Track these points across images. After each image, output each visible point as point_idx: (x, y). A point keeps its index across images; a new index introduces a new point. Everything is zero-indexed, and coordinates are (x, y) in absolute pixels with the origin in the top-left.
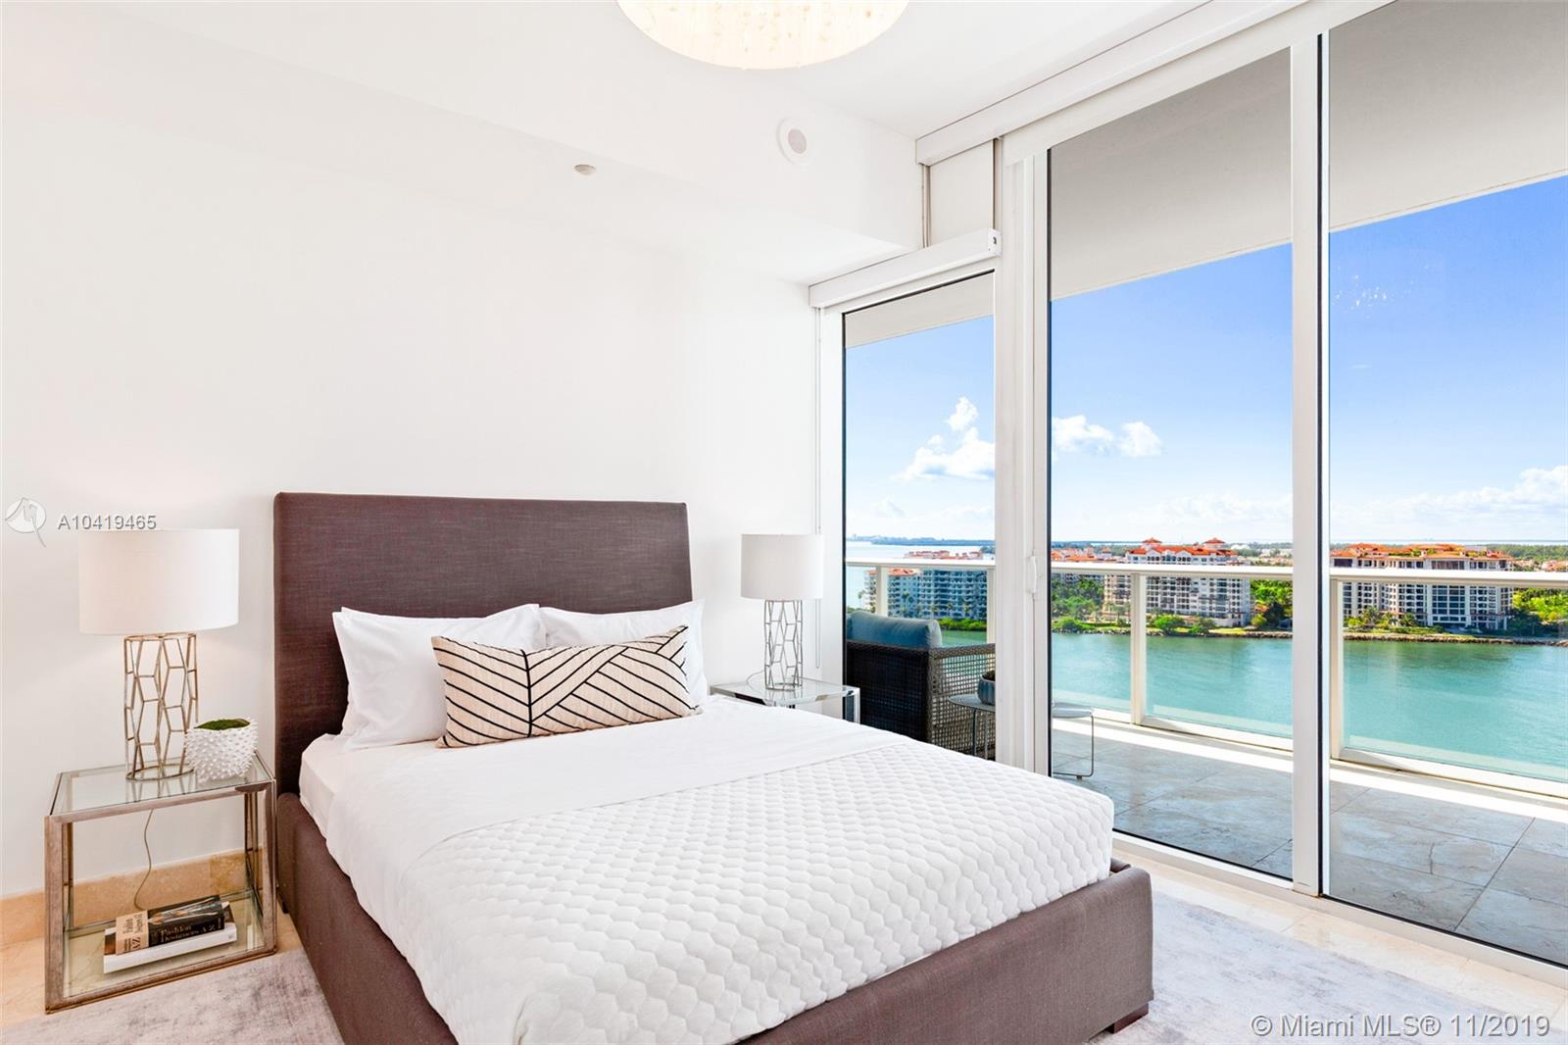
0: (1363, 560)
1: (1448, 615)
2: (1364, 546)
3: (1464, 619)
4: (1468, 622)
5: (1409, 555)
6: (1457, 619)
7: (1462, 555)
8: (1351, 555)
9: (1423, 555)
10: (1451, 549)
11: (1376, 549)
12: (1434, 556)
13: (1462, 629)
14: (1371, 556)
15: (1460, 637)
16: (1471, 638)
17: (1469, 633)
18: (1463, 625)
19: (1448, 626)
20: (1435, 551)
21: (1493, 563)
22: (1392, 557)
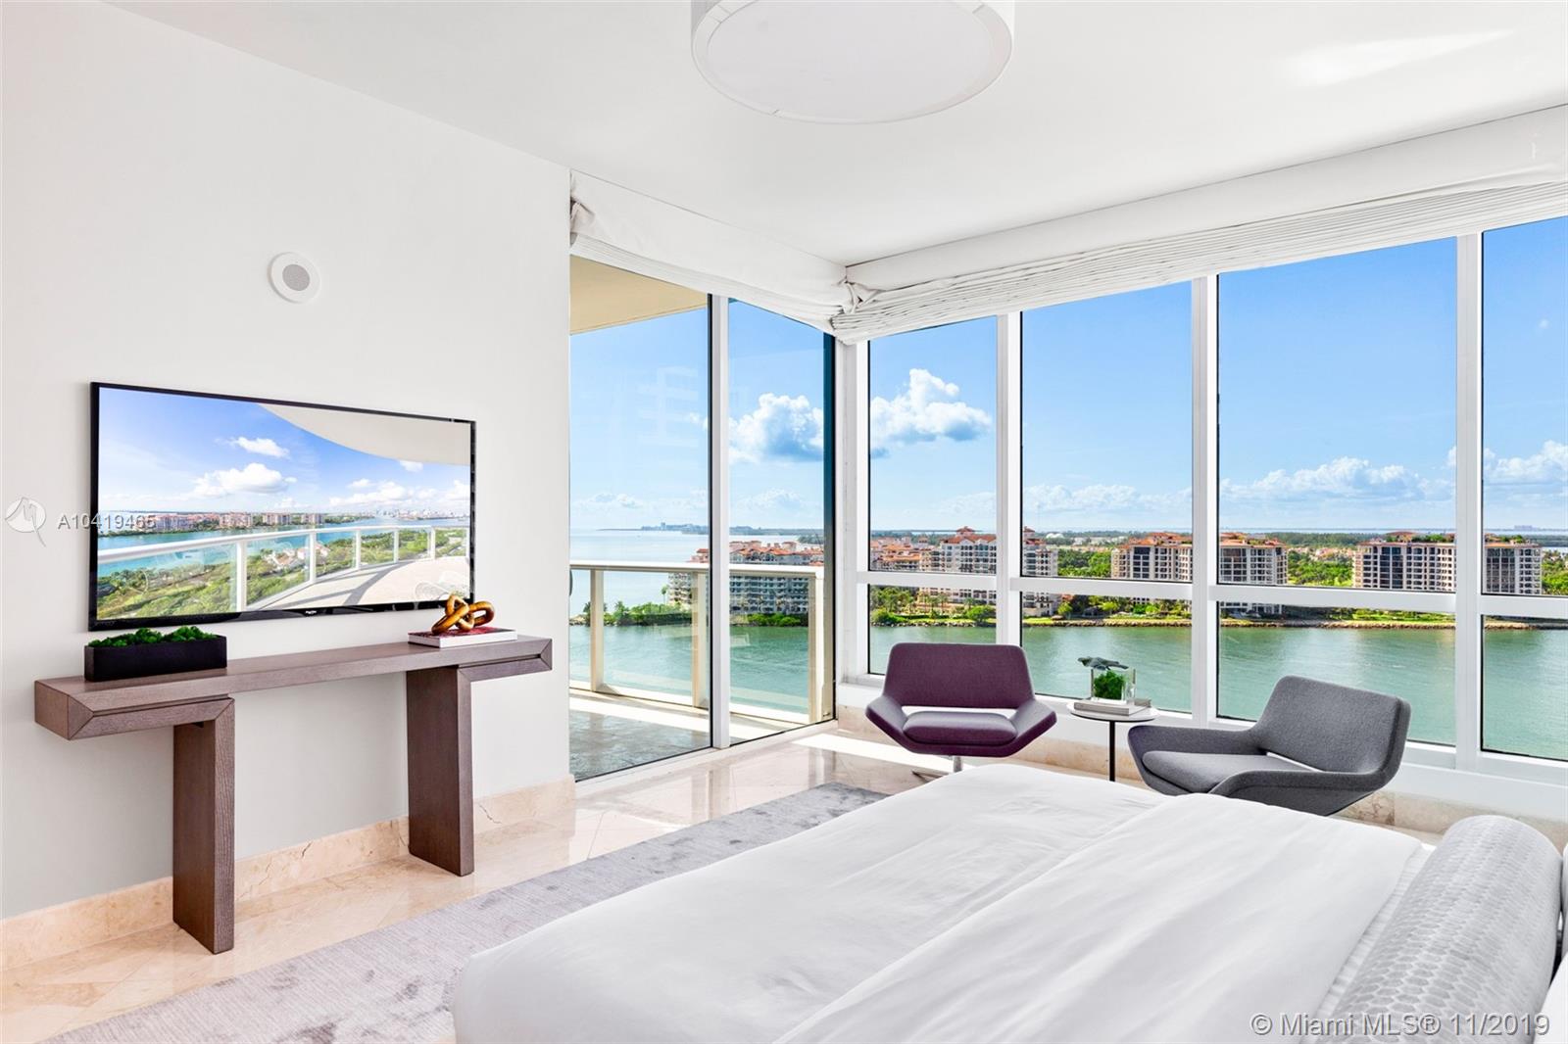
0: (1159, 548)
2: (1161, 535)
7: (1244, 543)
8: (1148, 543)
10: (1236, 537)
11: (1171, 538)
13: (1243, 614)
14: (1166, 545)
15: (1242, 622)
16: (1251, 623)
17: (1250, 618)
18: (1244, 610)
19: (1232, 611)
21: (1270, 550)
22: (1184, 545)
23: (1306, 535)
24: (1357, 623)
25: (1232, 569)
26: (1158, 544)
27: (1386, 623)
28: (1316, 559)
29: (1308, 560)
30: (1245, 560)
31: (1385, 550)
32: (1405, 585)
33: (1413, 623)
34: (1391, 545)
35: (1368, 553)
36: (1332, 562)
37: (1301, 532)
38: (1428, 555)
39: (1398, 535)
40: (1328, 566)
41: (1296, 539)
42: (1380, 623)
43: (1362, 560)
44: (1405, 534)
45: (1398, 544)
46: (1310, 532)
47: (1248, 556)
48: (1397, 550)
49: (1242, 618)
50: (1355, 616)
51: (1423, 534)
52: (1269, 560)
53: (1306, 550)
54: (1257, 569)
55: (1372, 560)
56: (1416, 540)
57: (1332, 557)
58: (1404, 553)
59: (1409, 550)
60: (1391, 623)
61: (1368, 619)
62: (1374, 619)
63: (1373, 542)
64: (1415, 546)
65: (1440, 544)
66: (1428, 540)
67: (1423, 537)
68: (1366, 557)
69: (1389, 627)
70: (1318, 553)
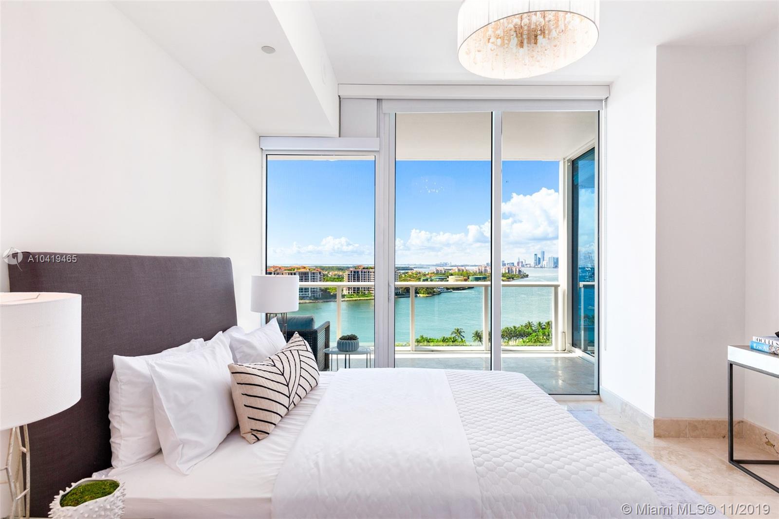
0: (276, 272)
1: (304, 293)
2: (276, 267)
3: (308, 294)
4: (310, 295)
5: (291, 270)
6: (306, 294)
7: (308, 270)
8: (271, 270)
9: (296, 270)
10: (305, 268)
11: (280, 268)
12: (300, 270)
13: (308, 298)
14: (278, 271)
15: (307, 301)
16: (311, 301)
17: (311, 299)
18: (308, 297)
19: (304, 297)
20: (299, 268)
21: (317, 273)
22: (286, 271)
23: (326, 267)
24: (346, 299)
25: (304, 278)
26: (275, 271)
27: (355, 299)
28: (330, 276)
29: (327, 276)
30: (308, 277)
31: (355, 272)
32: (361, 280)
33: (363, 298)
34: (356, 270)
35: (349, 273)
36: (335, 277)
37: (324, 266)
38: (367, 274)
39: (359, 267)
40: (334, 278)
41: (323, 268)
42: (353, 299)
43: (347, 276)
44: (360, 266)
45: (358, 270)
46: (327, 266)
47: (310, 275)
48: (358, 272)
49: (308, 299)
50: (346, 297)
51: (366, 266)
52: (317, 277)
53: (326, 273)
54: (313, 278)
55: (350, 276)
56: (364, 268)
57: (335, 275)
58: (360, 273)
59: (362, 272)
60: (357, 299)
61: (349, 298)
62: (352, 297)
63: (351, 269)
64: (364, 270)
65: (371, 270)
66: (367, 268)
67: (366, 267)
68: (349, 275)
69: (356, 300)
70: (331, 273)
